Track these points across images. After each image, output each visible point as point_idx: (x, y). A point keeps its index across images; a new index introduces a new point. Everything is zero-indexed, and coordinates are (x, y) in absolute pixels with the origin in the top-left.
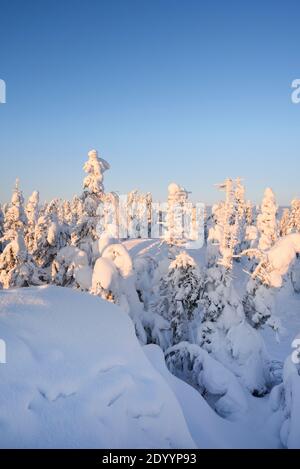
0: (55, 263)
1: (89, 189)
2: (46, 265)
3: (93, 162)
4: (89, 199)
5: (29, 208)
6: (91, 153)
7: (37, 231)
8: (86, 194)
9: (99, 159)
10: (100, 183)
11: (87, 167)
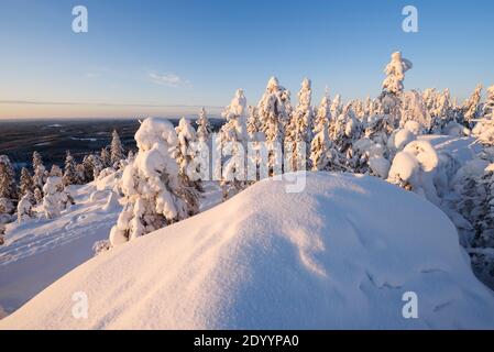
0: (350, 151)
1: (388, 90)
2: (342, 151)
3: (395, 64)
4: (387, 98)
5: (332, 108)
6: (395, 55)
7: (337, 126)
8: (384, 94)
9: (402, 60)
10: (400, 82)
11: (388, 68)
